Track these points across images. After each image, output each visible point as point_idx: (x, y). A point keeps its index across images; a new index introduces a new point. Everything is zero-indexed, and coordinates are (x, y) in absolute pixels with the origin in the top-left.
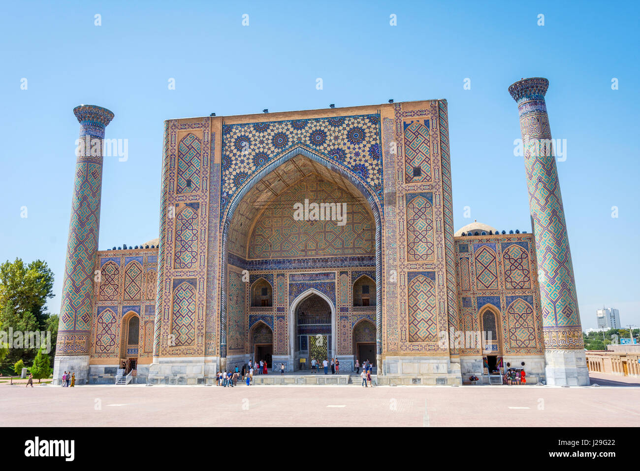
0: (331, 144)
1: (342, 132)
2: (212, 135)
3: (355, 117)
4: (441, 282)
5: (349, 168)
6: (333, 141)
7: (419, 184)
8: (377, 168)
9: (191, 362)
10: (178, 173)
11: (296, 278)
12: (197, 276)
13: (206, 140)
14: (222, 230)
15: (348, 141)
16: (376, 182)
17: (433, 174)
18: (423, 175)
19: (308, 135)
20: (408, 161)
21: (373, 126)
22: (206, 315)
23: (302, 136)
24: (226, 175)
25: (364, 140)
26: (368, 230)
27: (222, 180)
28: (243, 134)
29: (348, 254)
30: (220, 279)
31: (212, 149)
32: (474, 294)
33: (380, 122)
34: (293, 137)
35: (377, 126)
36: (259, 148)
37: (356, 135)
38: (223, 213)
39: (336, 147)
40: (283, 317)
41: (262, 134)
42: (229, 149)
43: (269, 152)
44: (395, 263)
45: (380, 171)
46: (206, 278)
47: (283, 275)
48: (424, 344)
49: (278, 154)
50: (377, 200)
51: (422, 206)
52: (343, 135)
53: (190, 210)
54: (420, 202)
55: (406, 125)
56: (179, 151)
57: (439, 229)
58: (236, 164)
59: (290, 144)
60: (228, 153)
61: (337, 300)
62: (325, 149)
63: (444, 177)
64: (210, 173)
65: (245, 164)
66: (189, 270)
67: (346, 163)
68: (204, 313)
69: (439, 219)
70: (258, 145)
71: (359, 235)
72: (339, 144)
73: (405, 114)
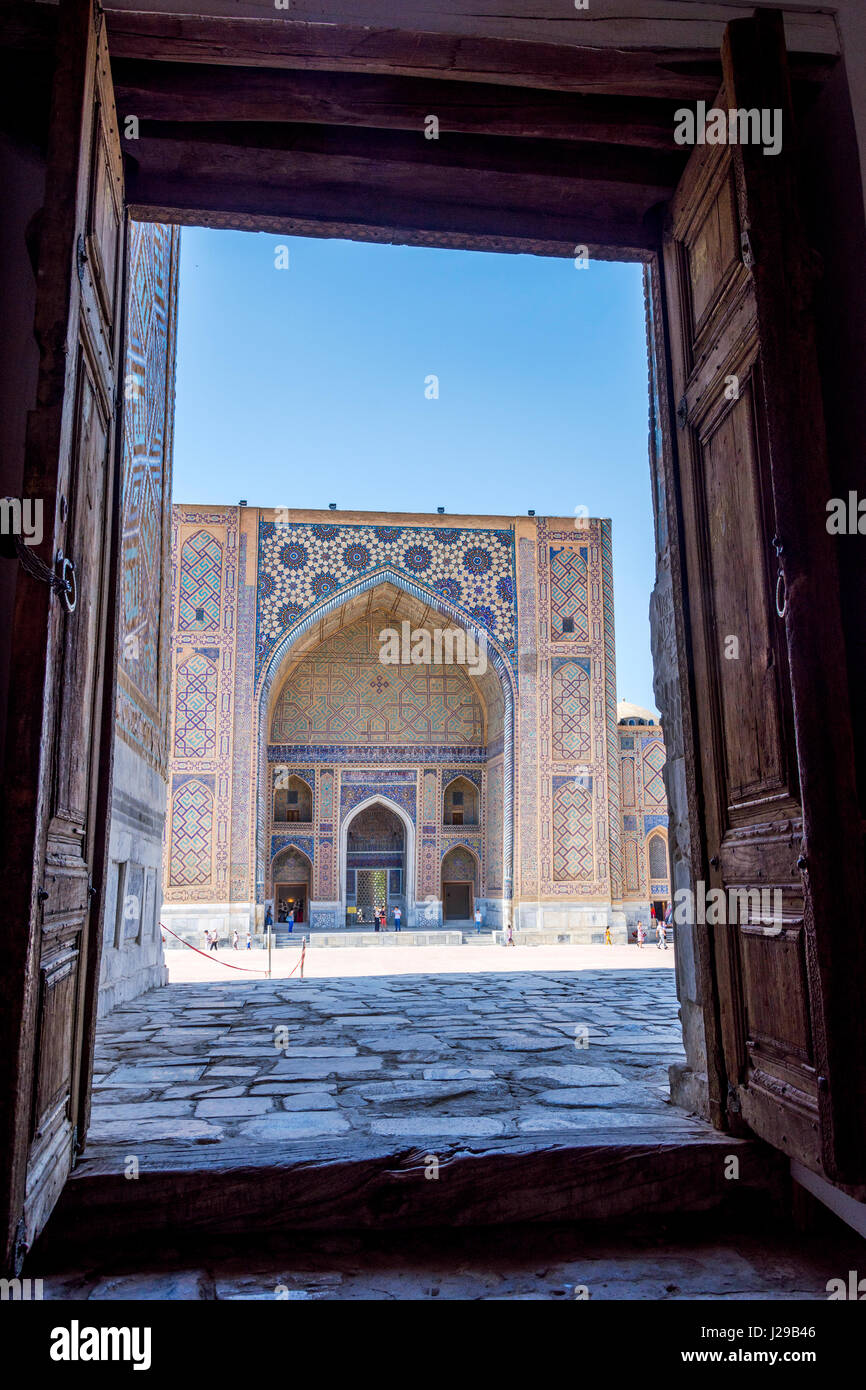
0: (438, 570)
1: (456, 553)
2: (241, 538)
3: (477, 532)
4: (600, 793)
5: (467, 611)
6: (442, 566)
7: (571, 644)
8: (509, 614)
9: (205, 912)
10: (181, 596)
11: (353, 777)
12: (215, 771)
13: (232, 545)
14: (258, 697)
15: (465, 569)
16: (508, 636)
17: (591, 631)
18: (577, 631)
19: (403, 552)
20: (556, 608)
21: (504, 549)
22: (232, 835)
23: (393, 554)
24: (265, 606)
25: (490, 569)
26: (468, 705)
27: (258, 614)
28: (294, 540)
29: (436, 742)
30: (256, 776)
31: (242, 561)
32: (640, 811)
33: (514, 543)
34: (378, 554)
35: (510, 550)
36: (321, 566)
37: (477, 561)
38: (260, 668)
39: (447, 576)
40: (330, 840)
41: (326, 544)
42: (271, 564)
43: (338, 575)
44: (534, 762)
45: (513, 619)
46: (230, 774)
47: (331, 772)
48: (575, 883)
49: (353, 578)
50: (508, 664)
51: (574, 678)
52: (457, 557)
53: (202, 659)
54: (571, 671)
55: (553, 553)
56: (182, 559)
57: (599, 713)
58: (283, 590)
59: (373, 564)
60: (268, 570)
61: (418, 814)
62: (429, 577)
63: (607, 636)
64: (239, 601)
65: (298, 591)
66: (202, 760)
67: (461, 603)
68: (229, 833)
69: (598, 699)
70: (321, 562)
71: (454, 713)
72: (451, 572)
73: (553, 535)
